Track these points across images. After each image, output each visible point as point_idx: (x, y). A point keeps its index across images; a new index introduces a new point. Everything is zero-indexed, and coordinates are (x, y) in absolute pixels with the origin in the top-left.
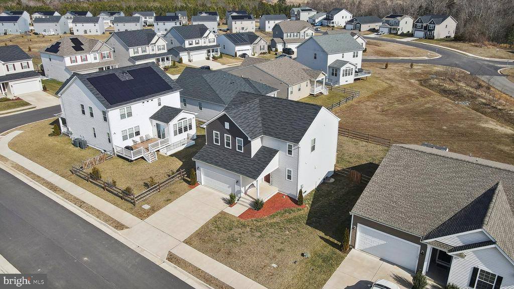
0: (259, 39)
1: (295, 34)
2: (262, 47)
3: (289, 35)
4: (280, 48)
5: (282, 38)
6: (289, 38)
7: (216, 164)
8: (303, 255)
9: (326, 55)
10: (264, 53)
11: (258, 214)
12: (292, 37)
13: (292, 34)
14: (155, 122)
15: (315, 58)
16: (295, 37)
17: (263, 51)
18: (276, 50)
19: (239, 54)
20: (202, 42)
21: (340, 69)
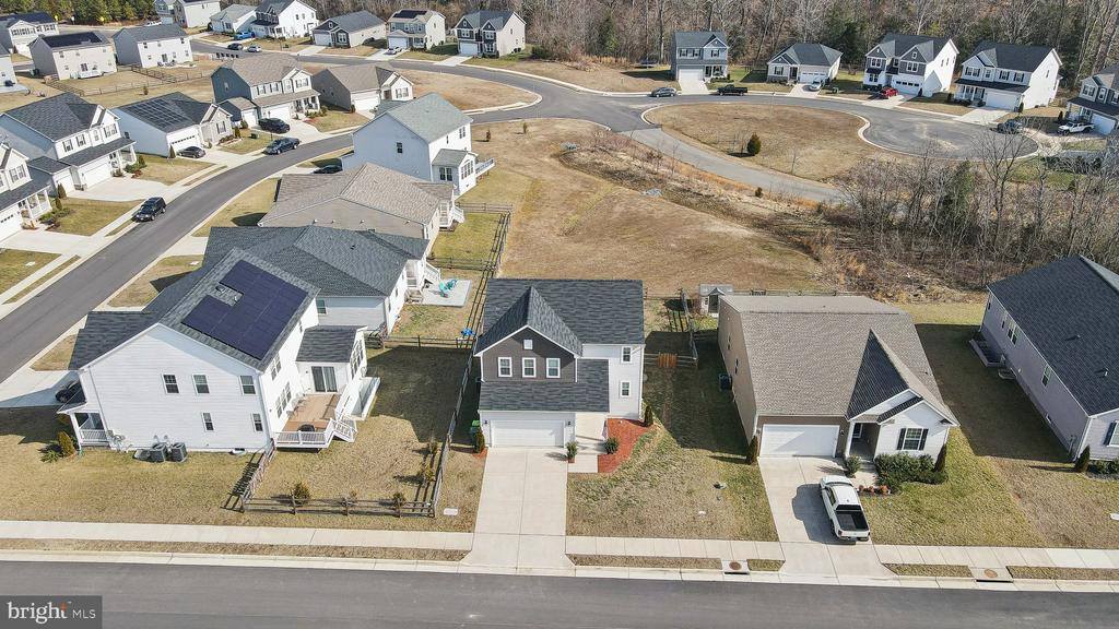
0: (211, 109)
1: (273, 86)
2: (221, 126)
3: (261, 89)
4: (250, 118)
5: (248, 97)
6: (262, 95)
7: (527, 407)
8: (717, 486)
9: (426, 143)
10: (228, 138)
11: (617, 456)
12: (268, 93)
13: (267, 86)
14: (308, 366)
15: (400, 151)
16: (275, 93)
17: (224, 135)
18: (245, 126)
19: (177, 149)
20: (92, 138)
21: (456, 168)
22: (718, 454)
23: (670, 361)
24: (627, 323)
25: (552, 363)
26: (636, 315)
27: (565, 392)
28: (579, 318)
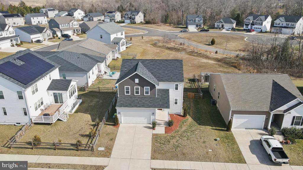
0: (45, 29)
1: (67, 25)
2: (49, 35)
3: (63, 25)
4: (59, 34)
5: (59, 28)
6: (63, 27)
7: (136, 106)
8: (216, 140)
10: (51, 39)
11: (173, 127)
12: (65, 27)
13: (65, 25)
14: (51, 92)
15: (101, 38)
16: (67, 27)
17: (50, 37)
18: (57, 36)
19: (34, 40)
20: (5, 34)
21: (119, 43)
22: (214, 128)
23: (192, 96)
24: (177, 75)
25: (147, 88)
26: (180, 72)
27: (151, 101)
28: (158, 73)
